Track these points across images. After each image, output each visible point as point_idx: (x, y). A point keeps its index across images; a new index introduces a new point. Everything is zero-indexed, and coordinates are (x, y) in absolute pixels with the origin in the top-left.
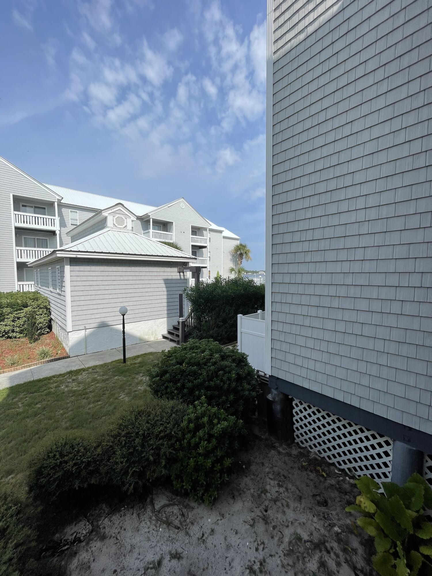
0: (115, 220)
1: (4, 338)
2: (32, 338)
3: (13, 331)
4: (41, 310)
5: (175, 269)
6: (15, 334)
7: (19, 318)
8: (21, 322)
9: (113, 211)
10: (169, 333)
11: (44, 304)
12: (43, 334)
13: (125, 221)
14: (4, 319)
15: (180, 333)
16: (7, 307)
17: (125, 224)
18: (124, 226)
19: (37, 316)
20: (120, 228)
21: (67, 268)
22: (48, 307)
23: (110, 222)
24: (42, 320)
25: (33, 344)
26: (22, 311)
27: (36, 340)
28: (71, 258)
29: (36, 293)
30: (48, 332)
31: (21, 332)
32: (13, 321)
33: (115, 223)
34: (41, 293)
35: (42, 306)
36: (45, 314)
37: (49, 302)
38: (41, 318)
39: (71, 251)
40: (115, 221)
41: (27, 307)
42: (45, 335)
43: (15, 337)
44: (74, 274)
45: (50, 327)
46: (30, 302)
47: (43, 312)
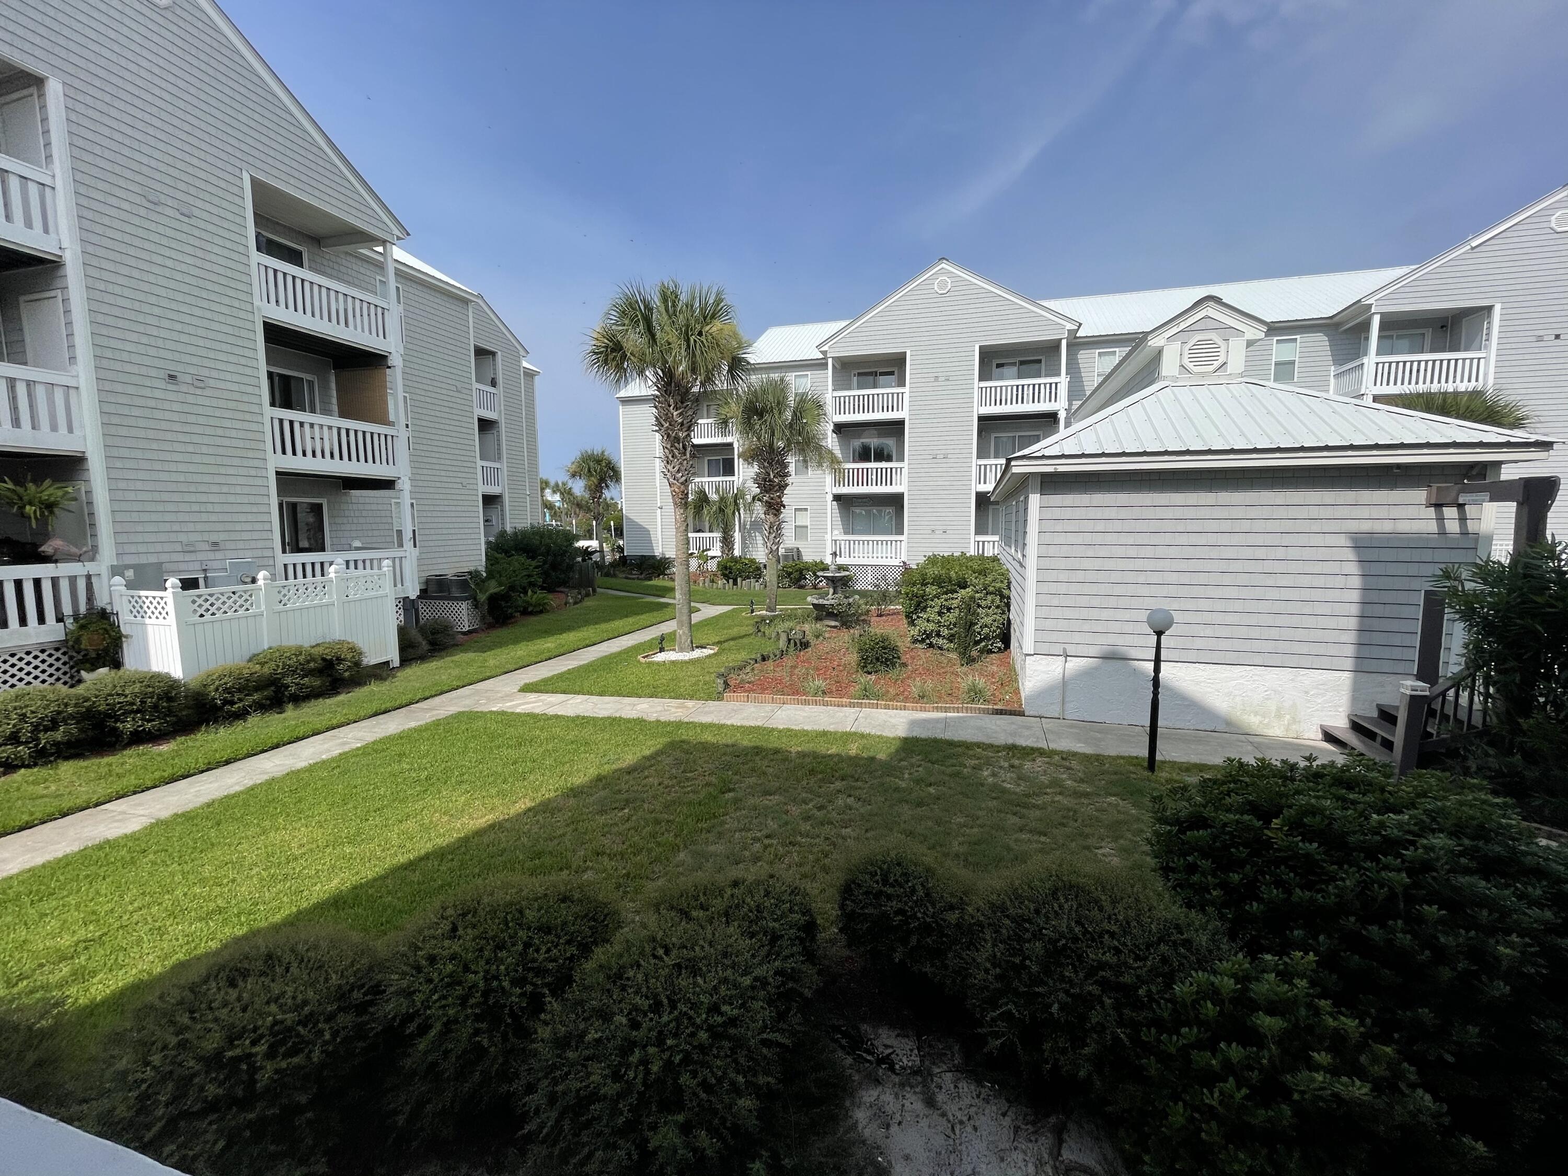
0: (1186, 352)
1: (924, 646)
2: (964, 654)
3: (938, 635)
4: (989, 598)
5: (1420, 495)
6: (941, 641)
7: (949, 609)
8: (952, 617)
9: (1183, 326)
10: (1356, 727)
11: (998, 585)
12: (990, 652)
13: (1223, 350)
14: (926, 607)
15: (1398, 736)
16: (932, 584)
17: (1221, 360)
18: (1216, 364)
19: (980, 610)
20: (1203, 375)
21: (1035, 500)
22: (1006, 592)
23: (1169, 366)
24: (988, 620)
25: (965, 669)
26: (955, 596)
27: (971, 661)
28: (1044, 475)
29: (995, 559)
30: (1000, 648)
31: (951, 639)
32: (940, 614)
33: (1186, 362)
34: (1003, 560)
35: (991, 589)
36: (998, 607)
37: (1009, 583)
38: (987, 615)
39: (1043, 457)
40: (1186, 356)
41: (964, 588)
42: (993, 655)
43: (941, 648)
44: (1049, 514)
45: (1006, 639)
46: (972, 578)
47: (993, 602)
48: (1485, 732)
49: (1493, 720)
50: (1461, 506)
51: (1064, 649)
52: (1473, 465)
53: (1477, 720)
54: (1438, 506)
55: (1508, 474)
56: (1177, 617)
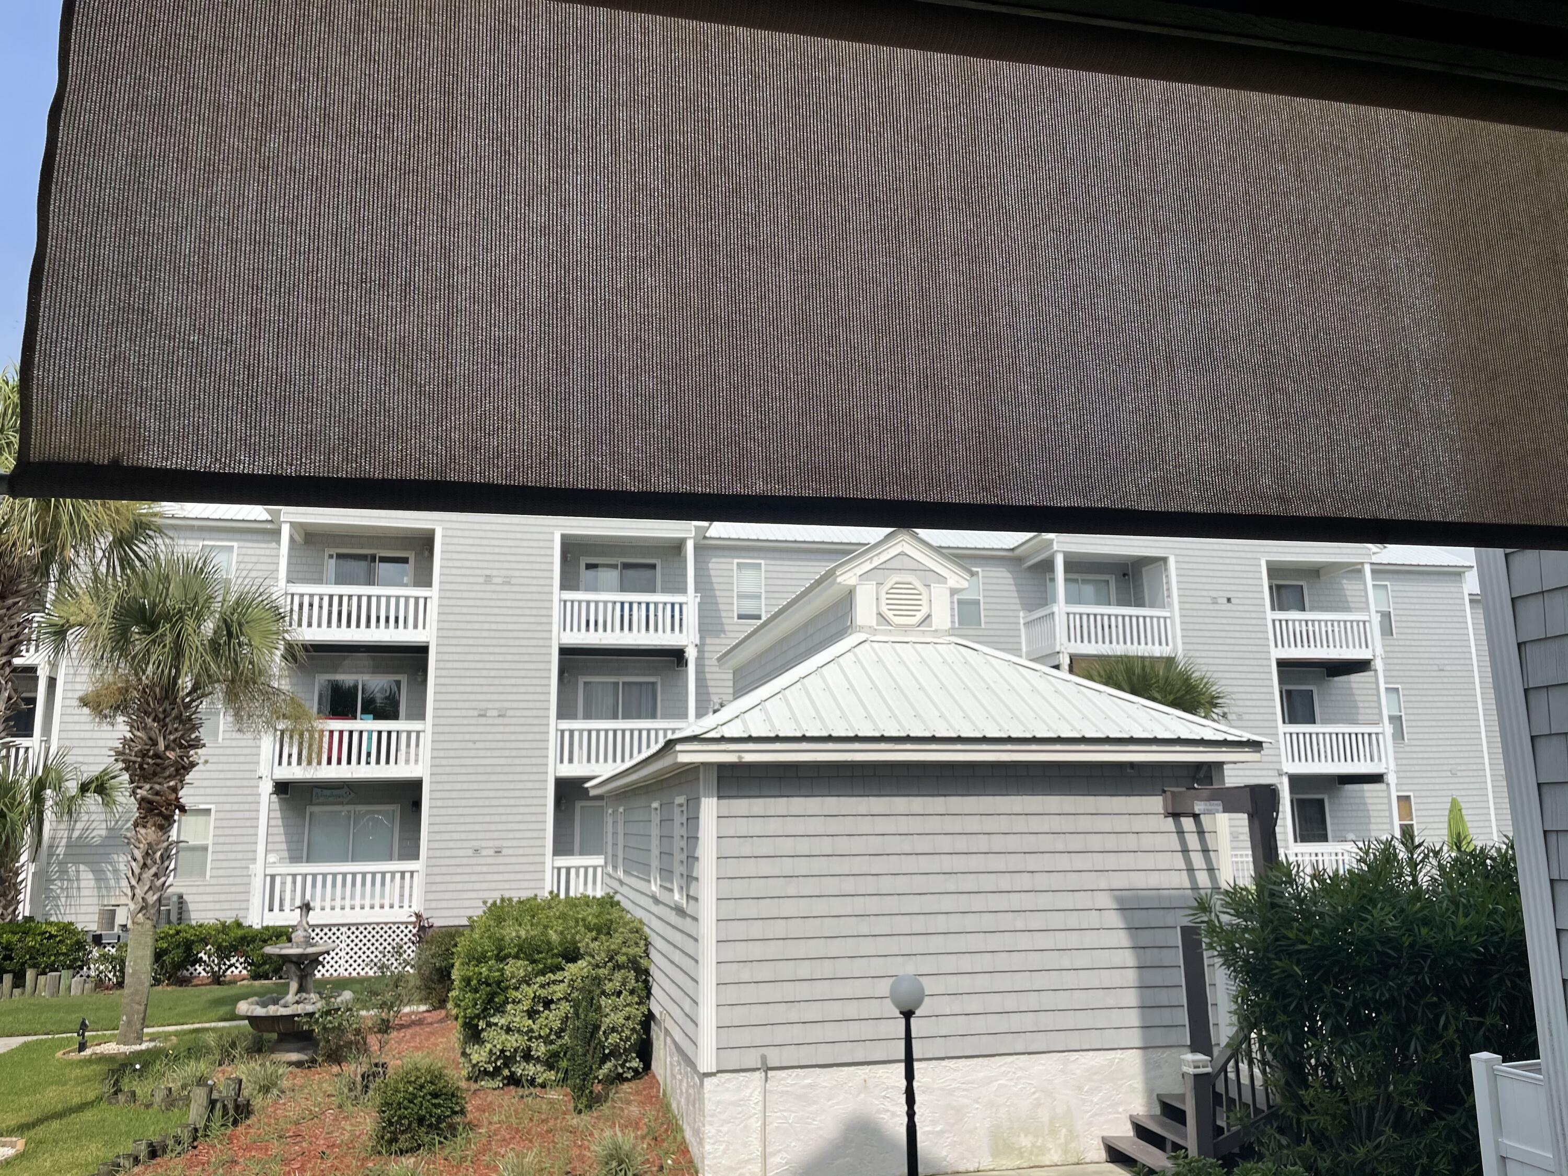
0: (883, 596)
1: (498, 1083)
2: (582, 1089)
3: (527, 1056)
4: (618, 976)
6: (531, 1069)
7: (547, 1003)
8: (552, 1018)
9: (876, 562)
10: (1142, 1132)
11: (632, 951)
12: (621, 1078)
13: (925, 597)
14: (506, 1002)
15: (1190, 1138)
16: (517, 957)
17: (924, 611)
18: (920, 616)
19: (603, 1001)
20: (905, 628)
21: (709, 807)
22: (644, 962)
23: (864, 612)
24: (616, 1018)
25: (586, 1118)
26: (559, 976)
27: (594, 1101)
28: (722, 767)
29: (609, 902)
30: (635, 1070)
31: (550, 1062)
32: (532, 1014)
33: (884, 609)
34: (625, 903)
35: (621, 959)
36: (632, 992)
37: (648, 944)
38: (615, 1009)
39: (723, 739)
40: (883, 601)
41: (574, 960)
42: (626, 1086)
43: (532, 1082)
44: (731, 827)
45: (644, 1051)
46: (585, 941)
47: (624, 984)
48: (1273, 1114)
49: (1277, 1099)
50: (1196, 817)
51: (764, 1058)
52: (1199, 766)
53: (1262, 1103)
54: (1176, 815)
55: (1234, 778)
56: (929, 986)
